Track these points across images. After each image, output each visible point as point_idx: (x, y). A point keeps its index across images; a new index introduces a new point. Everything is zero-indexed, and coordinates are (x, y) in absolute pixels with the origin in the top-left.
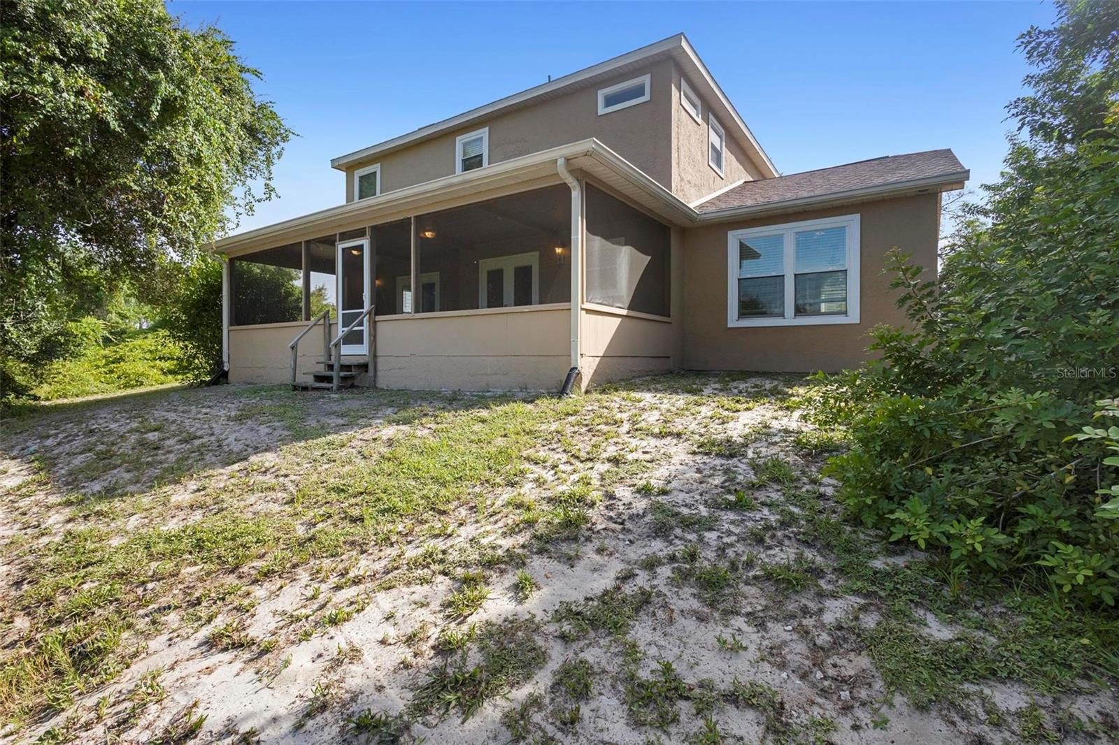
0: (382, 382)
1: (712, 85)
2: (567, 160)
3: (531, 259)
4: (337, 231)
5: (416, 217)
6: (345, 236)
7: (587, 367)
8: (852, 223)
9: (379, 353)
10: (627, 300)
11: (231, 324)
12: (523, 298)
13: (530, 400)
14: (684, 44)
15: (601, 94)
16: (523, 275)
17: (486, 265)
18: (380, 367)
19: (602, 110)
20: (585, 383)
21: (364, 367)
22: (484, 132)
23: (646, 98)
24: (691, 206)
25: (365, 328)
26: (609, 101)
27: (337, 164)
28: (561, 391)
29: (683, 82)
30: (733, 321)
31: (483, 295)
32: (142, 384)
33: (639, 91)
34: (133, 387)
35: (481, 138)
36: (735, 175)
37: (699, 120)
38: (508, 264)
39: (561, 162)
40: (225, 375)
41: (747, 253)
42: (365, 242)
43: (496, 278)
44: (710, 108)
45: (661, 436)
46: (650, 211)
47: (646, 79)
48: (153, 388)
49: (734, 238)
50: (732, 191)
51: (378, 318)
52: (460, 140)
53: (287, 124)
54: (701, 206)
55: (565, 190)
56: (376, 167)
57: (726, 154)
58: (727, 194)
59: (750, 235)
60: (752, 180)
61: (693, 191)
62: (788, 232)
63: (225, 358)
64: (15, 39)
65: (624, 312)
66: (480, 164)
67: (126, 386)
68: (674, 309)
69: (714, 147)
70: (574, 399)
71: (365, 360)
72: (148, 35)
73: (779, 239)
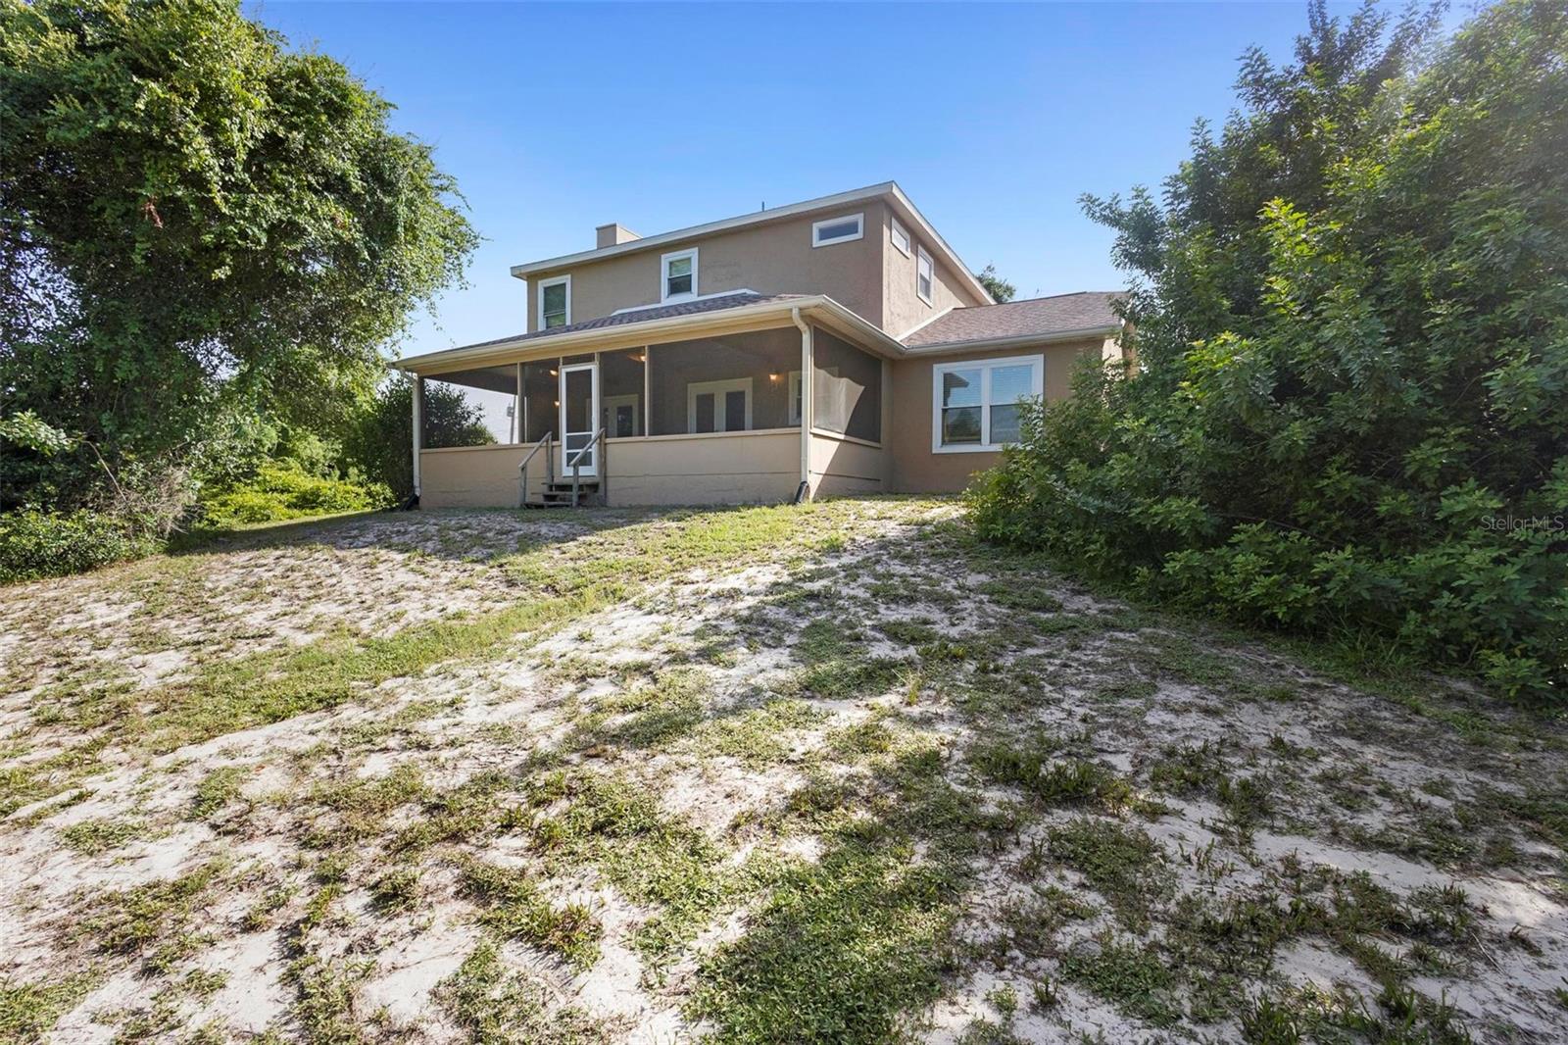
0: (612, 500)
1: (921, 221)
2: (800, 309)
3: (745, 385)
4: (561, 355)
5: (650, 347)
6: (569, 361)
7: (814, 482)
8: (1037, 361)
9: (609, 474)
10: (844, 426)
11: (422, 446)
12: (735, 423)
13: (773, 507)
14: (895, 191)
15: (817, 226)
16: (735, 400)
17: (695, 390)
18: (610, 488)
19: (816, 243)
20: (812, 495)
21: (594, 487)
22: (693, 253)
23: (859, 235)
24: (898, 340)
25: (594, 450)
26: (825, 234)
27: (518, 272)
28: (794, 500)
29: (894, 222)
30: (937, 447)
31: (692, 421)
32: (268, 518)
33: (851, 228)
34: (259, 521)
35: (689, 259)
36: (945, 301)
37: (908, 254)
38: (720, 389)
39: (795, 312)
40: (416, 500)
41: (951, 381)
42: (594, 368)
43: (706, 402)
44: (919, 240)
45: (878, 519)
46: (864, 346)
47: (859, 218)
48: (282, 523)
49: (939, 371)
50: (940, 319)
51: (608, 440)
52: (666, 259)
53: (476, 230)
54: (910, 338)
55: (796, 332)
56: (566, 279)
57: (936, 283)
58: (933, 325)
59: (956, 368)
60: (962, 305)
61: (902, 323)
62: (986, 366)
63: (416, 482)
64: (281, 172)
65: (842, 437)
66: (688, 289)
67: (250, 520)
68: (883, 436)
69: (922, 277)
70: (805, 505)
71: (596, 480)
72: (383, 159)
73: (978, 374)
